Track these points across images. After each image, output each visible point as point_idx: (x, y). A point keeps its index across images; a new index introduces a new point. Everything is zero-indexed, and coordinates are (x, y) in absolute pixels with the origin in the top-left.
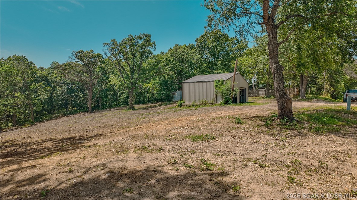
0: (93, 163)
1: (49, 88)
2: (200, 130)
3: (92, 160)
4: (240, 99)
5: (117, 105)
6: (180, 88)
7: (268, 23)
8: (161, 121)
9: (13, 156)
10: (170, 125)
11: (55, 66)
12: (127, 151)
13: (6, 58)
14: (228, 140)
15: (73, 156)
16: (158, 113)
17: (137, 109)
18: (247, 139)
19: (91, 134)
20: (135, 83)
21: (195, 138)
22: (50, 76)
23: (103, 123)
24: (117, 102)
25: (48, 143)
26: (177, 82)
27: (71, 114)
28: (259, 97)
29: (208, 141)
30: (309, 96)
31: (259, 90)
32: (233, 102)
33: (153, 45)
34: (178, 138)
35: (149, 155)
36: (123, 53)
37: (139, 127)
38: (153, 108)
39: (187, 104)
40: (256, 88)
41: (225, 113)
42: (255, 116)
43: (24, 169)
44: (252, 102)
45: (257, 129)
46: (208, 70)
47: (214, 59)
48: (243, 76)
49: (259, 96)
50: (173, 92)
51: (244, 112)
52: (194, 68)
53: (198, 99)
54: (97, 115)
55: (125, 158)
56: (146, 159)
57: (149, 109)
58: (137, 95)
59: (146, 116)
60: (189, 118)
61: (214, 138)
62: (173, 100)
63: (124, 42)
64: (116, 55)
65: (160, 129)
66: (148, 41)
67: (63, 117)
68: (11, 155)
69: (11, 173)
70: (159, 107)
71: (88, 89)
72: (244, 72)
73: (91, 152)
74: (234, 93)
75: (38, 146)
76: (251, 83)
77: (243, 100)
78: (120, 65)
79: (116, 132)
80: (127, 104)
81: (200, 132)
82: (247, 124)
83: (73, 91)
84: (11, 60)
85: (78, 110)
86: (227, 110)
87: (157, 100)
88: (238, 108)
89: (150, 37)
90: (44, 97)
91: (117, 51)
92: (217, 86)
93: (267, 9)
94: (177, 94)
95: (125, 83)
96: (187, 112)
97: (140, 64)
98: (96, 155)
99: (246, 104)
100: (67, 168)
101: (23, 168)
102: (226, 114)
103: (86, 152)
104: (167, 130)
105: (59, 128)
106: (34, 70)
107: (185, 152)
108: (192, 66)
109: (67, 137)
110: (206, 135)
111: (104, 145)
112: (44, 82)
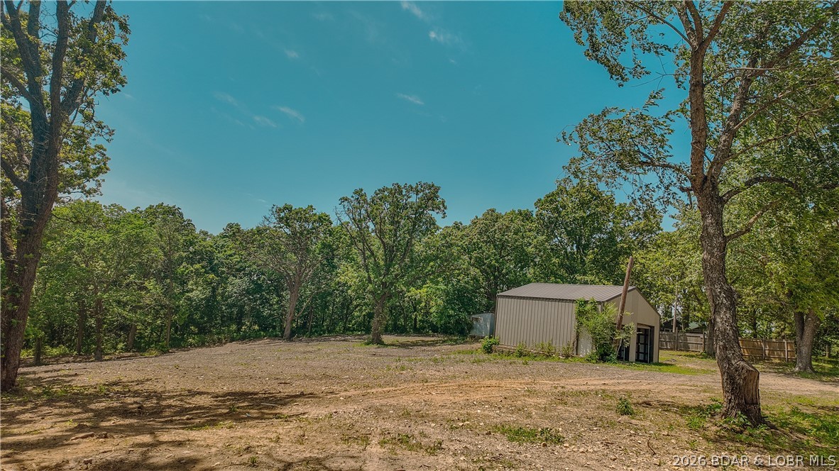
0: (297, 454)
1: (211, 276)
2: (529, 416)
3: (293, 449)
4: (638, 352)
5: (346, 329)
6: (491, 308)
7: (702, 190)
8: (441, 380)
9: (135, 415)
10: (461, 395)
11: (233, 232)
12: (365, 439)
13: (143, 208)
14: (591, 450)
15: (255, 433)
16: (435, 361)
17: (387, 345)
18: (638, 454)
19: (288, 390)
20: (392, 284)
21: (517, 433)
22: (219, 252)
23: (313, 369)
24: (345, 323)
25: (201, 399)
26: (486, 293)
27: (244, 338)
28: (688, 353)
29: (545, 445)
30: (823, 368)
31: (687, 334)
32: (619, 358)
33: (441, 206)
34: (476, 428)
35: (410, 456)
36: (374, 219)
37: (391, 389)
38: (423, 348)
39: (505, 348)
40: (680, 328)
41: (595, 382)
42: (668, 400)
43: (164, 447)
44: (668, 362)
45: (666, 433)
46: (562, 272)
47: (577, 247)
48: (646, 296)
49: (688, 351)
50: (474, 313)
51: (643, 387)
52: (527, 265)
53: (531, 339)
54: (299, 347)
55: (361, 454)
56: (404, 463)
57: (415, 347)
58: (391, 311)
59: (406, 363)
60: (507, 383)
61: (559, 440)
62: (473, 333)
63: (381, 196)
64: (359, 221)
65: (438, 399)
66: (431, 197)
67: (228, 344)
68: (130, 413)
69: (141, 450)
70: (439, 347)
71: (291, 287)
72: (651, 286)
73: (290, 431)
74: (624, 335)
75: (181, 400)
76: (667, 314)
77: (646, 357)
78: (364, 241)
79: (342, 394)
80: (368, 331)
81: (528, 421)
82: (646, 418)
83: (259, 288)
84: (152, 212)
85: (263, 330)
86: (602, 377)
87: (435, 329)
88: (630, 375)
89: (437, 189)
90: (198, 293)
91: (363, 212)
92: (581, 314)
93: (701, 162)
94: (483, 320)
95: (370, 282)
96: (502, 369)
97: (409, 244)
98: (301, 440)
99: (653, 366)
100: (246, 457)
101: (162, 443)
102: (598, 387)
103: (282, 429)
104: (454, 406)
105: (220, 367)
106: (190, 237)
107: (490, 461)
108: (524, 260)
109: (237, 390)
110: (542, 432)
111: (317, 420)
112: (204, 263)
